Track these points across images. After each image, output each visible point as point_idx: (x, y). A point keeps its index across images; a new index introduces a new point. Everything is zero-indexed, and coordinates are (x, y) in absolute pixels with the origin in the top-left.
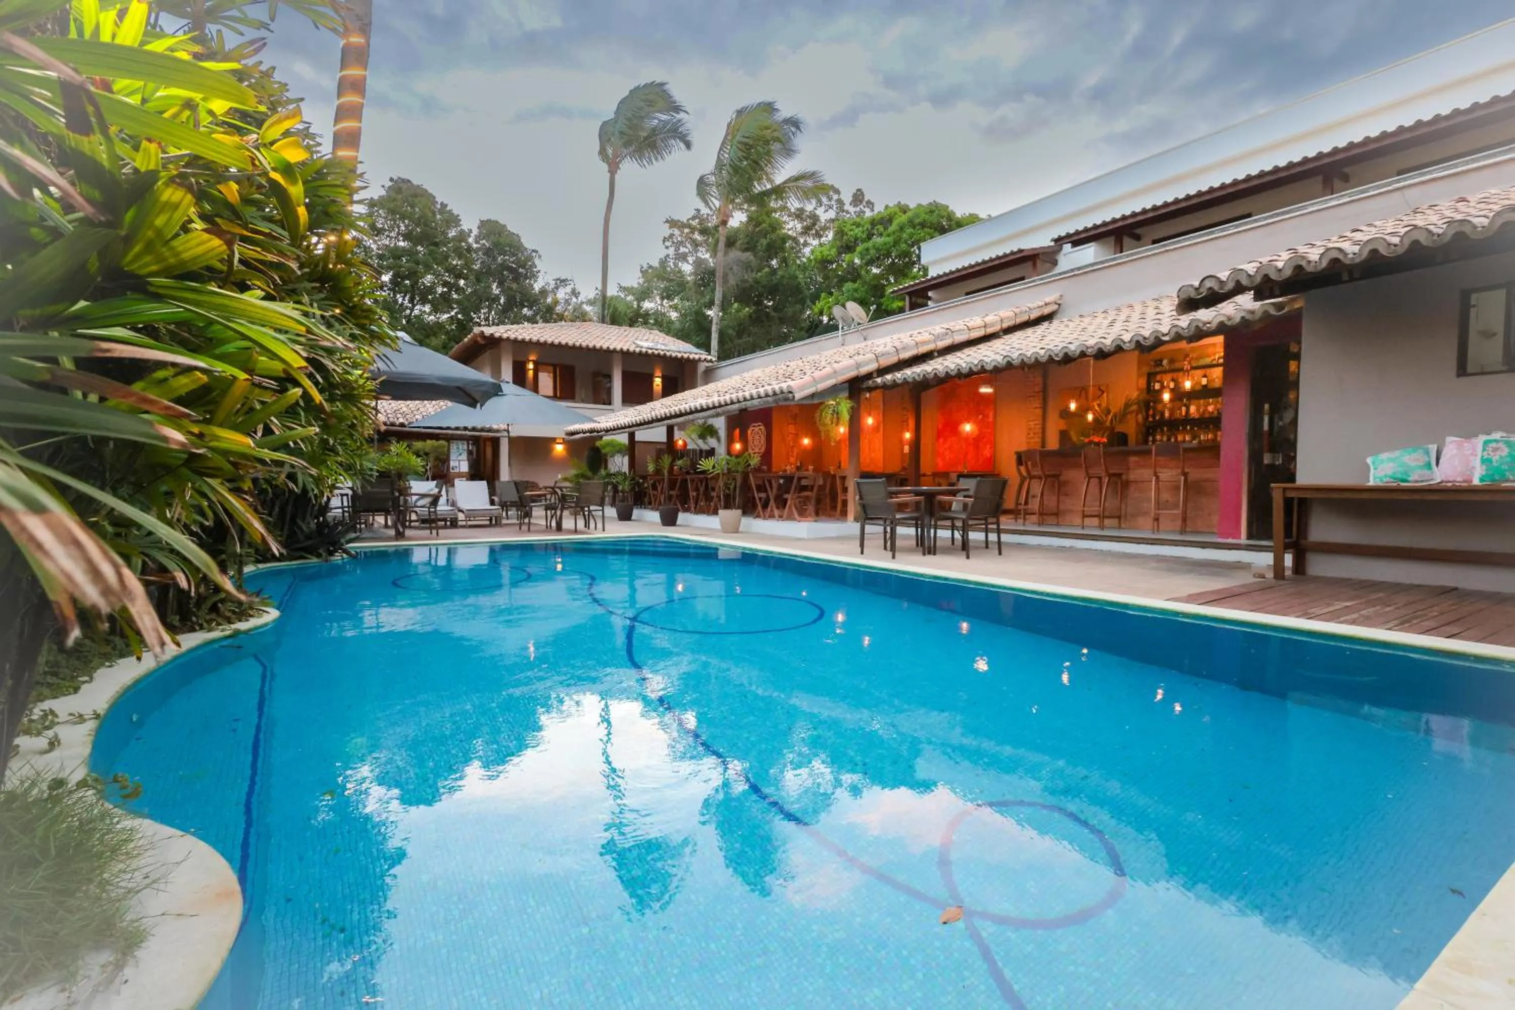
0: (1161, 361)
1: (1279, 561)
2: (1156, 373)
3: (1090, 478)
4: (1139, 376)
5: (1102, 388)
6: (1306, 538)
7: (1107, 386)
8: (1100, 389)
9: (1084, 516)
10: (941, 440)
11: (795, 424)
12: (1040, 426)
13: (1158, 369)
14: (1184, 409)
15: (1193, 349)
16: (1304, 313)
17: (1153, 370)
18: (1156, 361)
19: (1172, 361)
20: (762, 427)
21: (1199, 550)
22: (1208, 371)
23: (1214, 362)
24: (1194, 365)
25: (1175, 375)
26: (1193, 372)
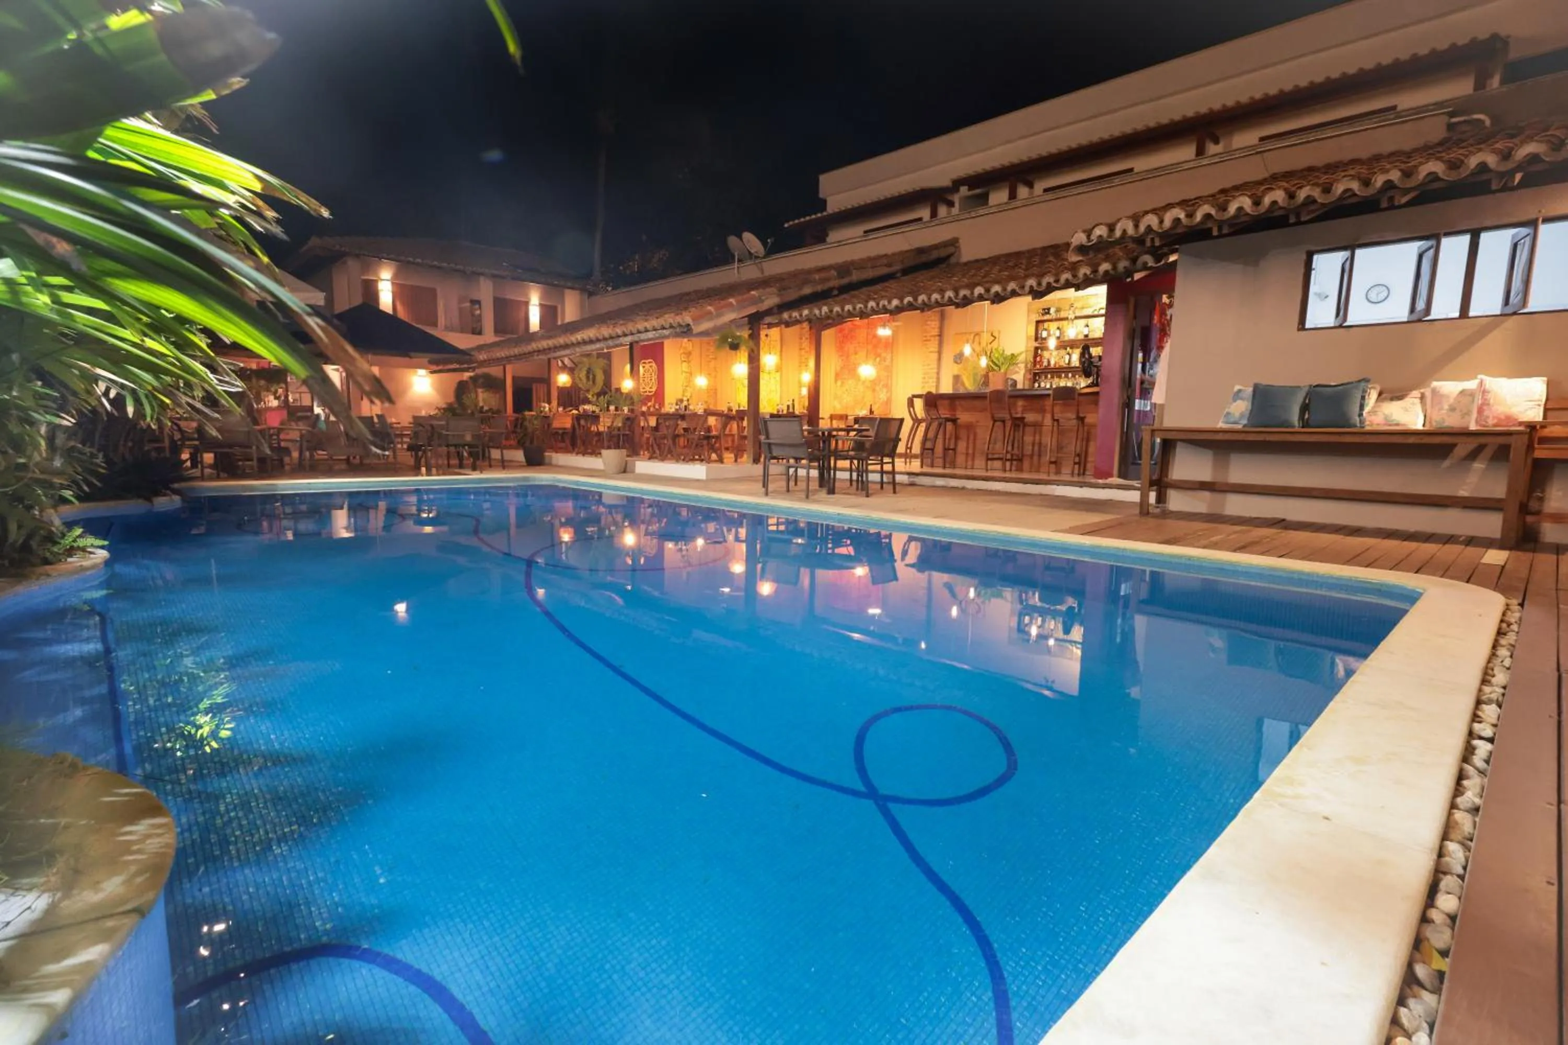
0: (1049, 309)
1: (1145, 497)
2: (1043, 321)
3: (995, 421)
4: (1029, 322)
5: (996, 334)
6: (1167, 476)
7: (999, 332)
8: (992, 335)
9: (988, 459)
10: (839, 383)
11: (689, 362)
12: (935, 371)
13: (1047, 317)
14: (1067, 357)
15: (1077, 299)
16: (1179, 267)
17: (1040, 318)
18: (1044, 309)
19: (1058, 310)
20: (654, 365)
21: (1077, 489)
22: (1091, 321)
23: (1096, 313)
24: (1078, 314)
25: (1060, 324)
26: (1076, 321)
